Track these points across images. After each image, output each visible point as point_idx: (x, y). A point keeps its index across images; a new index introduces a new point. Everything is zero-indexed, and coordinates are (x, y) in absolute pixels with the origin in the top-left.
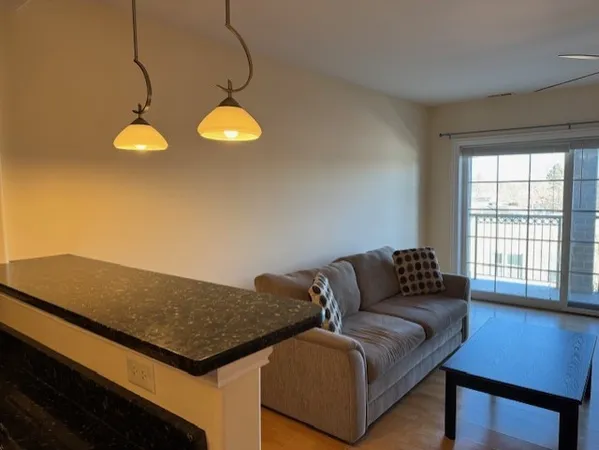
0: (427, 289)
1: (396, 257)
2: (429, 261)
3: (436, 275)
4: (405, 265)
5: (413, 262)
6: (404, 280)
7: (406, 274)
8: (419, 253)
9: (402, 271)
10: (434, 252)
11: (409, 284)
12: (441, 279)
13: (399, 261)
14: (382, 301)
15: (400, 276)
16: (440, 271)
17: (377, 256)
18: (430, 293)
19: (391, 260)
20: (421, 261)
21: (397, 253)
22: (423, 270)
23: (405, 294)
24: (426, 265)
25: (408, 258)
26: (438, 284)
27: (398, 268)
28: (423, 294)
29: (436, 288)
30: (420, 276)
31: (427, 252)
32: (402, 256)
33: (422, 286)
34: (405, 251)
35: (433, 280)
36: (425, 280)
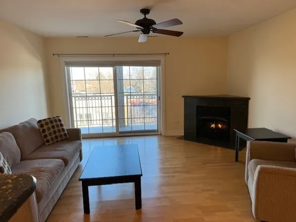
0: (59, 139)
1: (40, 124)
2: (59, 123)
3: (63, 130)
4: (45, 127)
5: (50, 125)
6: (46, 136)
7: (47, 133)
8: (53, 120)
9: (44, 131)
10: (61, 118)
11: (49, 138)
12: (66, 132)
13: (42, 126)
14: (34, 151)
15: (43, 135)
16: (65, 127)
17: (27, 125)
18: (62, 140)
19: (37, 126)
20: (54, 124)
21: (40, 121)
22: (56, 129)
23: (47, 144)
24: (58, 126)
25: (47, 124)
26: (65, 135)
27: (41, 130)
28: (57, 141)
29: (64, 137)
30: (55, 132)
31: (57, 119)
32: (43, 123)
33: (56, 137)
34: (45, 120)
35: (62, 133)
36: (58, 134)
